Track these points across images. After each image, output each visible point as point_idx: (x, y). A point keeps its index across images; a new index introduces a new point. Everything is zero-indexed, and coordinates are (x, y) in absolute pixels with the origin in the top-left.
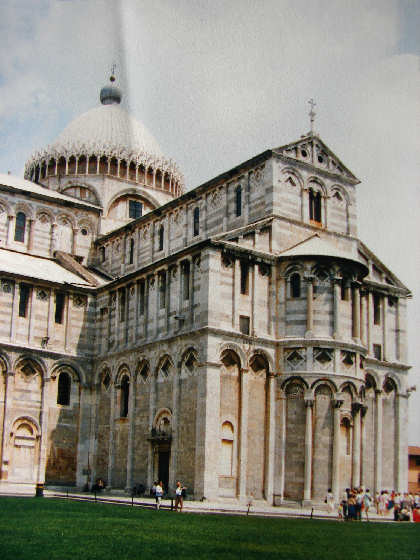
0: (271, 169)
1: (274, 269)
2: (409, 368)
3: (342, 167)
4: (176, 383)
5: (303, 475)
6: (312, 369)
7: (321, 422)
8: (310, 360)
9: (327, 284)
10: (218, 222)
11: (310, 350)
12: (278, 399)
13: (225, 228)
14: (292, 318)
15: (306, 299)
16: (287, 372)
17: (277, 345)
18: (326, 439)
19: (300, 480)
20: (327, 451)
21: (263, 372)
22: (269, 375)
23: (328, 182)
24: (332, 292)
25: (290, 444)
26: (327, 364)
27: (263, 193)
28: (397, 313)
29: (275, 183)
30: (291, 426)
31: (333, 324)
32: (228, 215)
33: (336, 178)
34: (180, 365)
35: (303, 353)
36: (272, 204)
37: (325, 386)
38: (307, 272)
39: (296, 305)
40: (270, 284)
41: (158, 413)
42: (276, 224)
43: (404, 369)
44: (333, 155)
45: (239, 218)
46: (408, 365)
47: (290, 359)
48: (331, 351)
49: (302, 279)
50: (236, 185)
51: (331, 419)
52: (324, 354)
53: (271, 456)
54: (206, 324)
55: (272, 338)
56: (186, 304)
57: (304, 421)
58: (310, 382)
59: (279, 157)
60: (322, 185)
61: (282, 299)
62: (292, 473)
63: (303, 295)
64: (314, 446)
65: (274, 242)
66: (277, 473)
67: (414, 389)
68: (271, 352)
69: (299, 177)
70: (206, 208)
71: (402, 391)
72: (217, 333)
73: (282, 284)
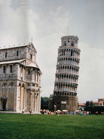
0: (26, 49)
1: (26, 68)
2: (41, 87)
3: (35, 50)
4: (8, 89)
5: (30, 106)
6: (32, 87)
7: (33, 97)
8: (32, 86)
9: (34, 72)
10: (12, 56)
11: (32, 84)
12: (26, 92)
13: (14, 58)
14: (28, 78)
15: (31, 75)
16: (28, 88)
17: (26, 83)
18: (33, 100)
19: (29, 107)
20: (34, 102)
21: (23, 87)
22: (24, 88)
23: (33, 52)
24: (35, 74)
25: (28, 101)
26: (34, 87)
27: (24, 53)
28: (40, 77)
29: (27, 52)
30: (28, 97)
31: (35, 80)
32: (15, 56)
33: (34, 52)
34: (9, 85)
35: (30, 84)
36: (26, 56)
37: (34, 91)
38: (32, 70)
39: (29, 75)
40: (25, 71)
41: (3, 94)
42: (27, 60)
43: (40, 87)
44: (34, 47)
45: (18, 57)
46: (41, 86)
47: (28, 85)
48: (35, 84)
49: (30, 71)
50: (17, 50)
51: (35, 96)
52: (34, 85)
53: (25, 103)
54: (17, 78)
55: (25, 81)
56: (11, 73)
57: (30, 97)
58: (31, 90)
59: (28, 47)
60: (32, 53)
61: (27, 74)
62: (28, 106)
63: (30, 74)
64: (32, 101)
65: (26, 63)
66: (26, 106)
67: (42, 91)
68: (25, 84)
69: (30, 51)
70: (9, 53)
71: (40, 91)
72: (19, 80)
73: (27, 71)
